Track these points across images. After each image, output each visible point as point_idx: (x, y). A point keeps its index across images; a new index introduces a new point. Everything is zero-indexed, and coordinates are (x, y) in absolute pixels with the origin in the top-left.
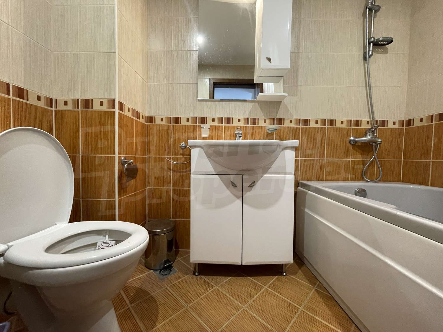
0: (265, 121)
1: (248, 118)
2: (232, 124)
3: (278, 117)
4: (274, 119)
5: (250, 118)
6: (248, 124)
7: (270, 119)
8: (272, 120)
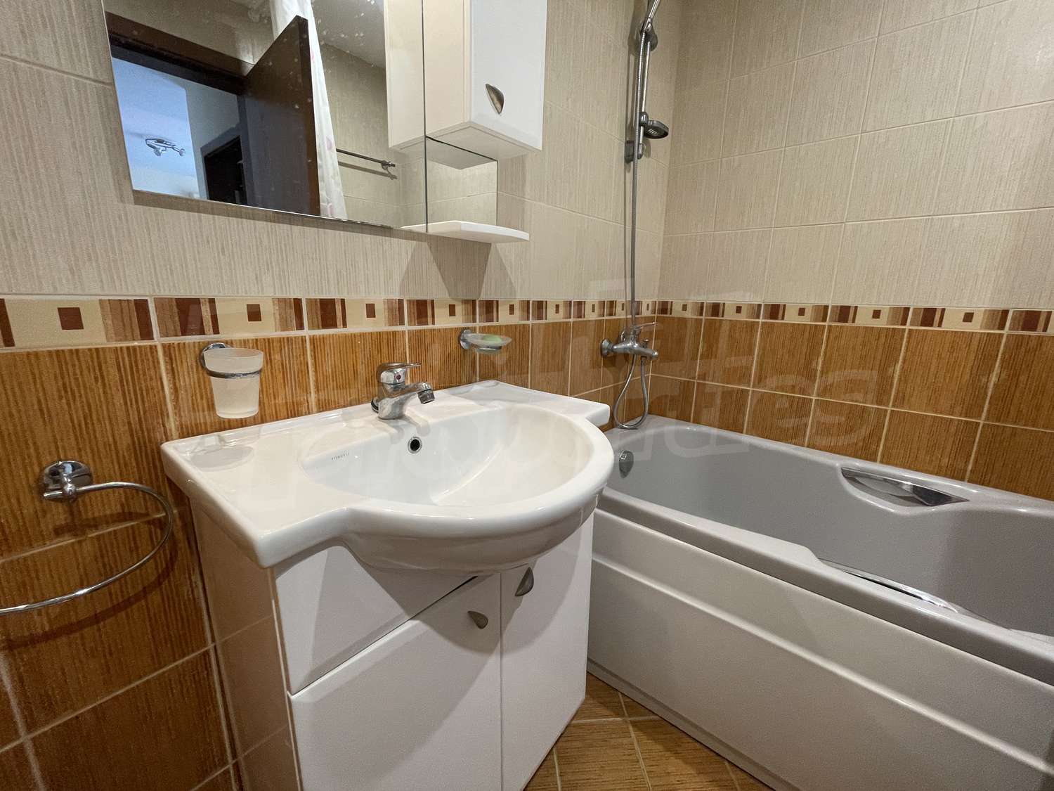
0: (452, 312)
1: (401, 302)
2: (345, 325)
3: (483, 297)
4: (474, 302)
5: (409, 301)
6: (402, 323)
7: (465, 302)
8: (470, 307)
